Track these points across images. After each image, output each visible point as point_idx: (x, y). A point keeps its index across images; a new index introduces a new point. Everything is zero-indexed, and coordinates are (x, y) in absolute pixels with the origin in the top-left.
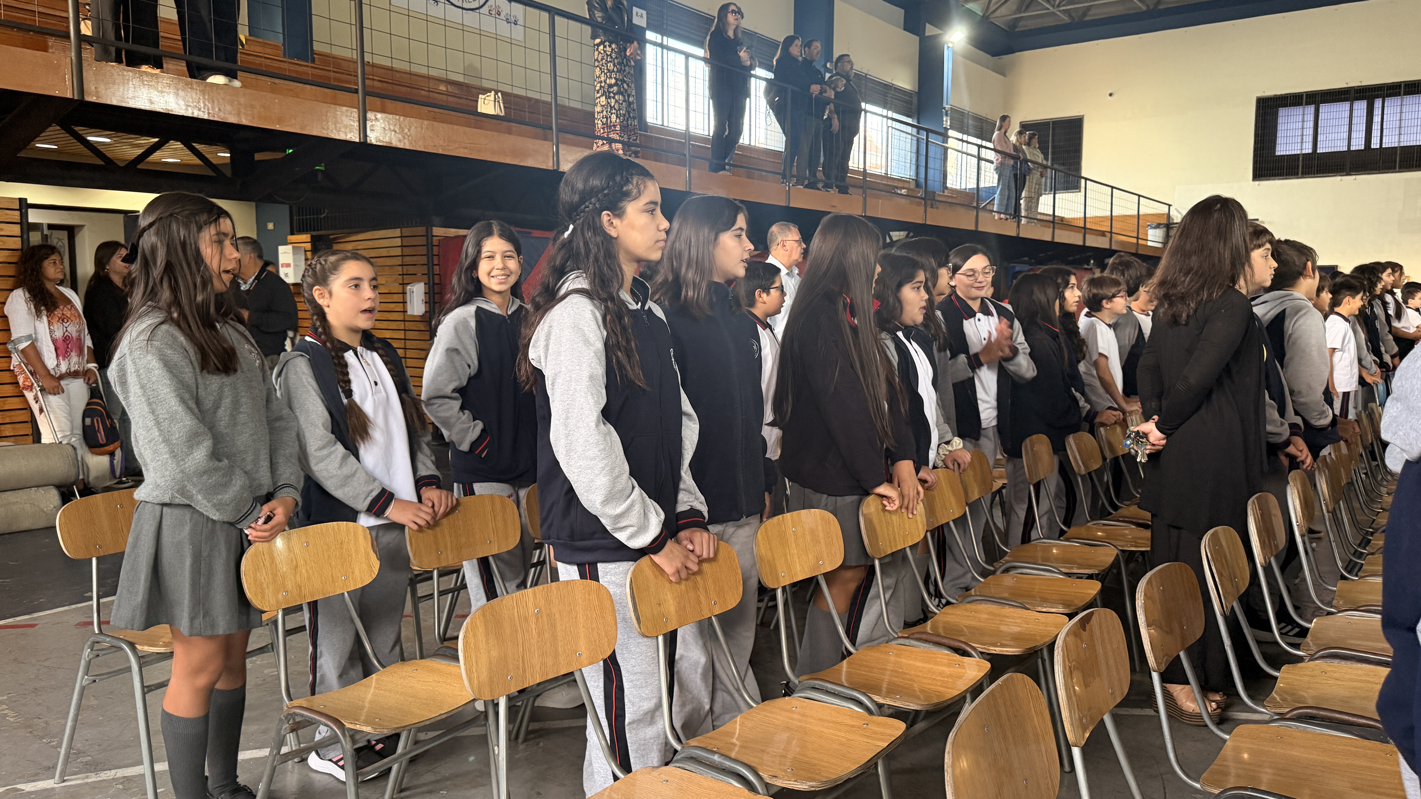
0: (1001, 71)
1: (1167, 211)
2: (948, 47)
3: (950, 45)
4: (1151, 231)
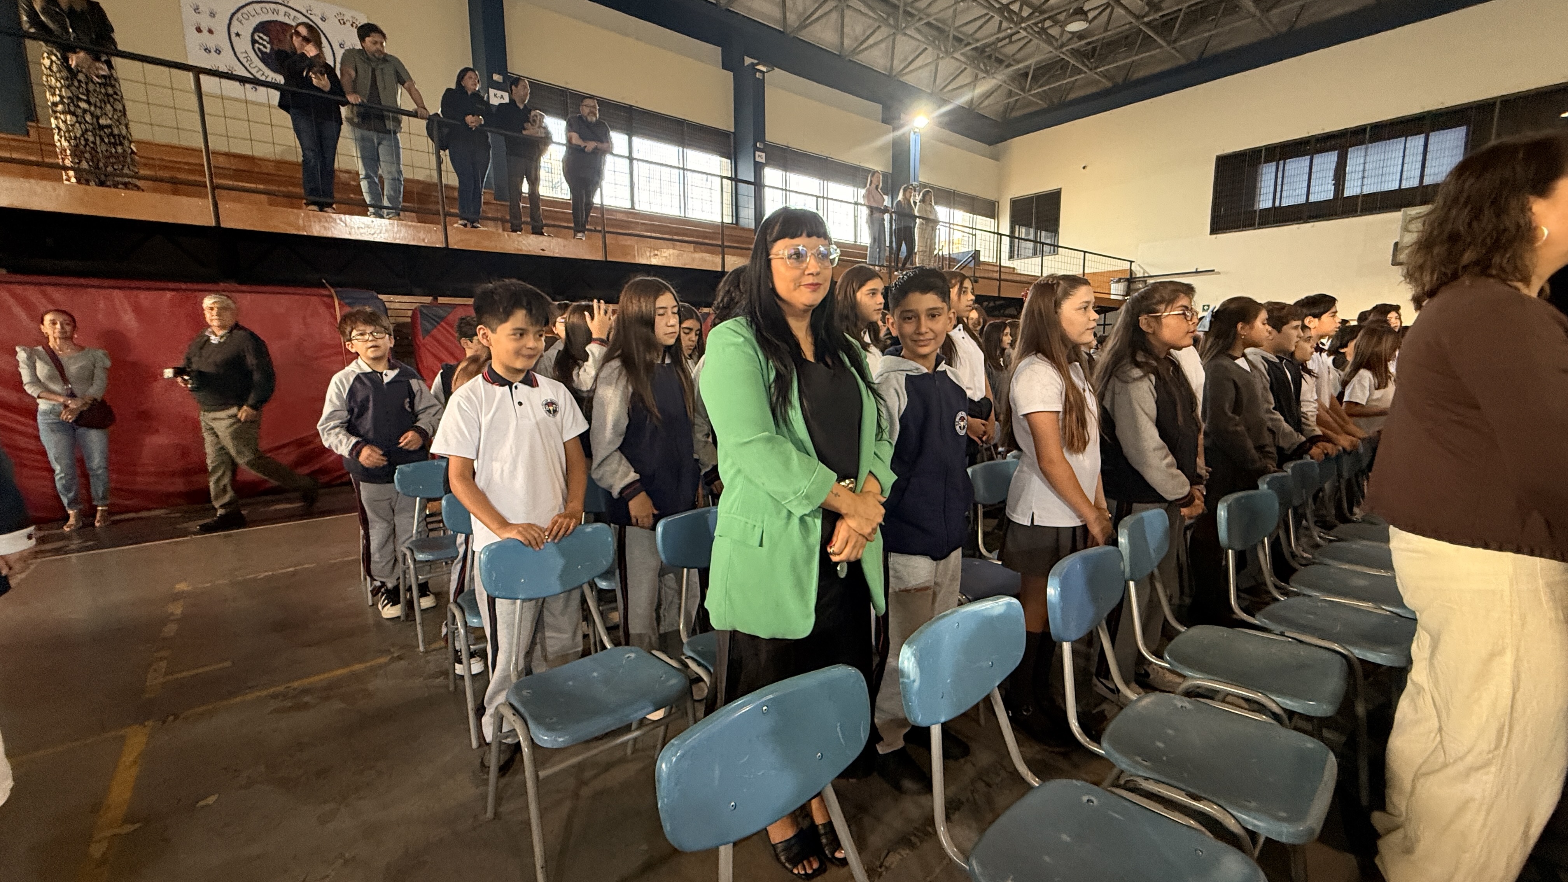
1: (1128, 267)
2: (915, 133)
3: (917, 130)
4: (1113, 286)
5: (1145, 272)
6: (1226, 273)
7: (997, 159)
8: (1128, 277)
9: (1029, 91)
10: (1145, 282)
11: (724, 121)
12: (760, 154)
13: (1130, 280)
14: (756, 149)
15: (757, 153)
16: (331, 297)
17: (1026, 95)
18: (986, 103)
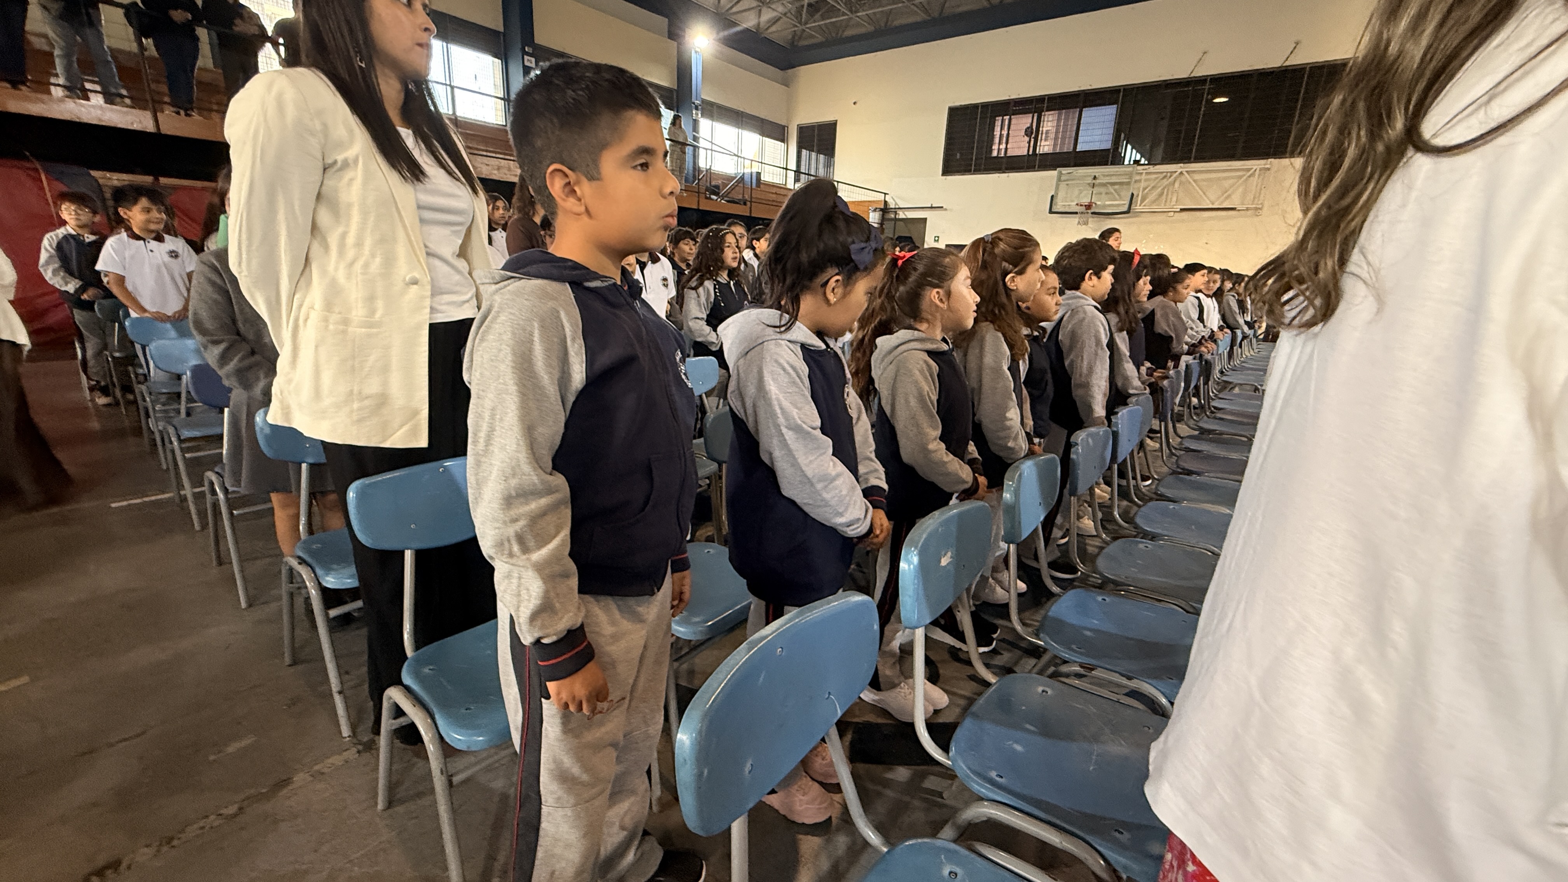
0: (786, 83)
1: (883, 199)
2: (696, 52)
3: (697, 50)
4: (872, 215)
5: (896, 204)
6: (951, 210)
7: (787, 86)
8: (882, 207)
9: (806, 23)
10: (896, 213)
11: (493, 20)
12: (529, 58)
13: (885, 210)
14: (525, 53)
15: (526, 57)
16: (36, 170)
17: (804, 27)
18: (773, 29)
